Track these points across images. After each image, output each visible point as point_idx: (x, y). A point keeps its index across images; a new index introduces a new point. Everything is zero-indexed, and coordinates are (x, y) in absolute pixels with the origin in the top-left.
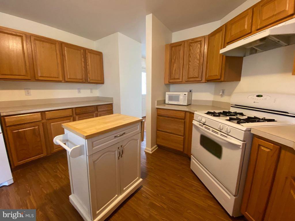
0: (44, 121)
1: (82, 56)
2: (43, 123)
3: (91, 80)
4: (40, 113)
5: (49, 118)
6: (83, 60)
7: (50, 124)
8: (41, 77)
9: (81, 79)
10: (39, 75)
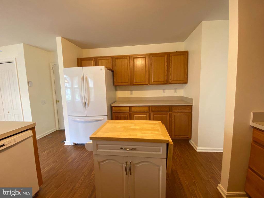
0: (130, 113)
1: (166, 60)
2: (130, 114)
3: (172, 81)
4: (129, 107)
5: (133, 111)
6: (166, 64)
7: (134, 116)
8: (135, 82)
9: (163, 81)
10: (135, 81)
